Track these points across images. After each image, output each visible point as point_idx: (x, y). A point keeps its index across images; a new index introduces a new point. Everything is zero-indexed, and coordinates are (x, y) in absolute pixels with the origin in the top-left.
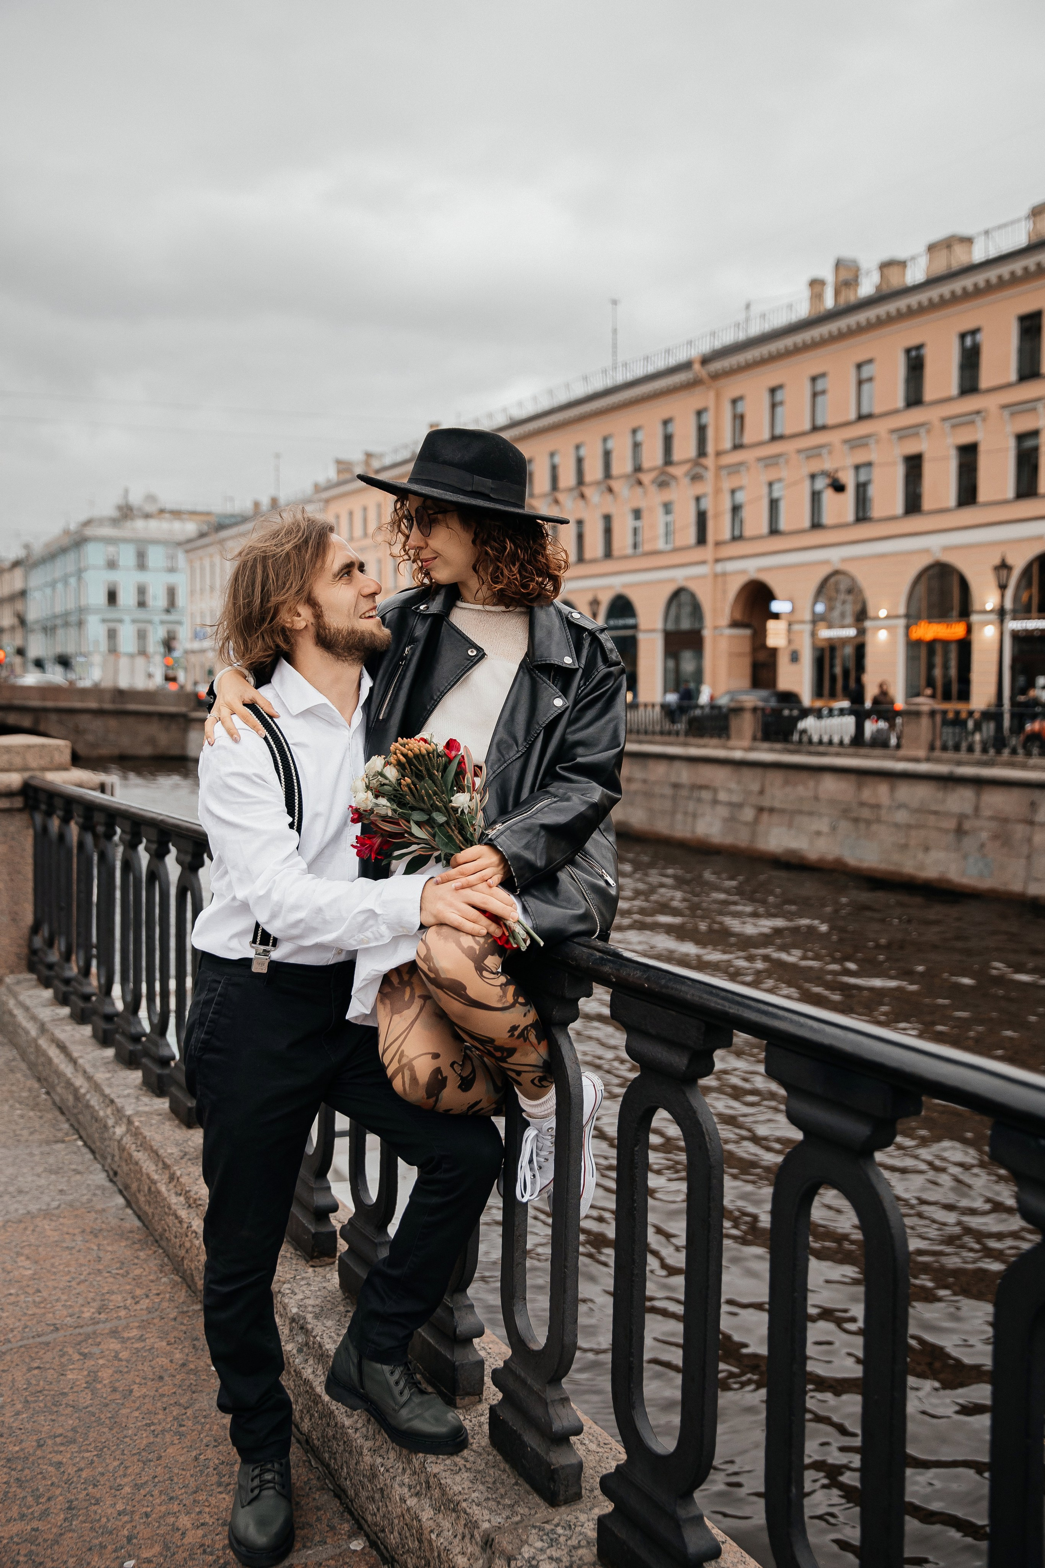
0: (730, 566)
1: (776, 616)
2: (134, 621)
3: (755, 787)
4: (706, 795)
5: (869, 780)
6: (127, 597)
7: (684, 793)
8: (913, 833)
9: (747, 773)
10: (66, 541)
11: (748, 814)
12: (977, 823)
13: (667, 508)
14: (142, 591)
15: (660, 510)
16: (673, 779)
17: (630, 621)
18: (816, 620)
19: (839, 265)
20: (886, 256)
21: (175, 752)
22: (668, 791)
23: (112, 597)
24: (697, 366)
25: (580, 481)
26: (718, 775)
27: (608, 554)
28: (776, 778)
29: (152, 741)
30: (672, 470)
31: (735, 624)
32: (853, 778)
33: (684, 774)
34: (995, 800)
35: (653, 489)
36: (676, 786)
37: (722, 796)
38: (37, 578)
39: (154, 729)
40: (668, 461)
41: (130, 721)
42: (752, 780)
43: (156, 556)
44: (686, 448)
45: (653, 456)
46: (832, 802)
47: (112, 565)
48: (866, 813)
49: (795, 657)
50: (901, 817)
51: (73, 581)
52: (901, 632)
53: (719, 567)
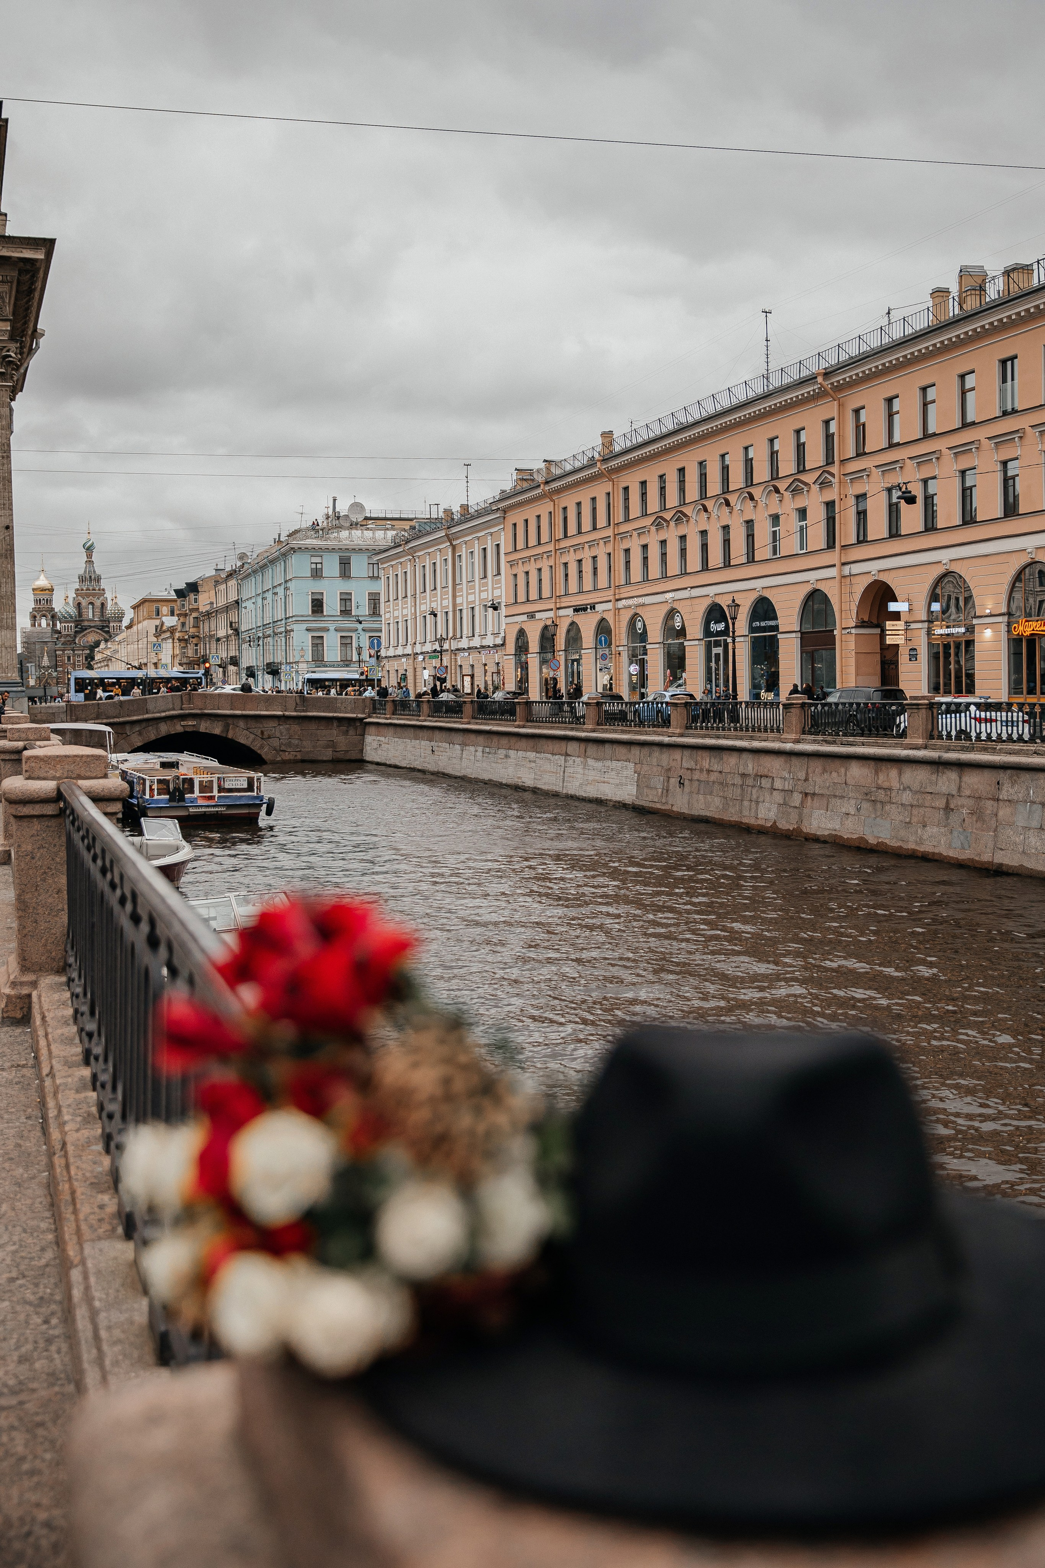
0: (856, 569)
1: (896, 616)
2: (336, 630)
3: (802, 775)
4: (766, 783)
5: (884, 766)
6: (332, 606)
7: (750, 781)
8: (915, 812)
9: (795, 761)
10: (275, 552)
11: (797, 799)
12: (960, 801)
13: (803, 513)
14: (346, 599)
15: (795, 516)
16: (741, 771)
17: (772, 623)
18: (931, 619)
19: (964, 273)
20: (1010, 262)
21: (354, 755)
22: (738, 780)
23: (317, 605)
24: (820, 379)
25: (726, 490)
26: (774, 765)
27: (751, 559)
28: (817, 765)
29: (332, 744)
30: (804, 477)
31: (862, 624)
32: (872, 763)
33: (750, 765)
34: (974, 781)
35: (787, 495)
36: (744, 775)
37: (778, 784)
38: (250, 588)
39: (334, 734)
40: (801, 468)
41: (313, 726)
42: (799, 768)
43: (359, 566)
44: (815, 457)
45: (787, 466)
46: (857, 786)
47: (317, 574)
48: (881, 795)
49: (913, 655)
50: (906, 797)
51: (280, 591)
52: (1004, 628)
53: (846, 570)
